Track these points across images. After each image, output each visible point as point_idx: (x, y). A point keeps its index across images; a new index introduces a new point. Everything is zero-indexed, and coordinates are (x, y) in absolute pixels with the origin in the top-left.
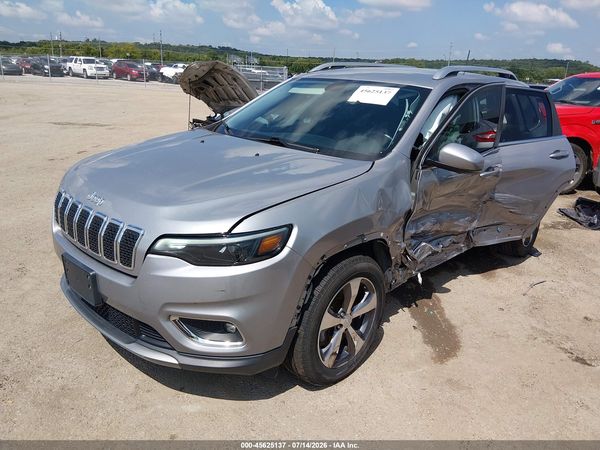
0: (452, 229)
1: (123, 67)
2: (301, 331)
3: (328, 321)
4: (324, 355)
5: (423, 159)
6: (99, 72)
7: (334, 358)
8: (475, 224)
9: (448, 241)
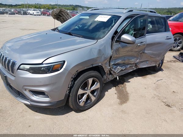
0: (129, 62)
1: (45, 12)
2: (71, 95)
3: (81, 92)
4: (80, 102)
5: (116, 39)
6: (38, 13)
7: (84, 103)
8: (138, 61)
9: (128, 66)
